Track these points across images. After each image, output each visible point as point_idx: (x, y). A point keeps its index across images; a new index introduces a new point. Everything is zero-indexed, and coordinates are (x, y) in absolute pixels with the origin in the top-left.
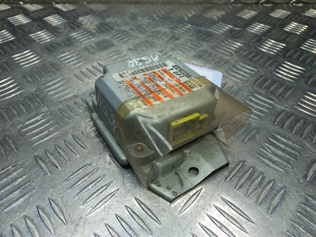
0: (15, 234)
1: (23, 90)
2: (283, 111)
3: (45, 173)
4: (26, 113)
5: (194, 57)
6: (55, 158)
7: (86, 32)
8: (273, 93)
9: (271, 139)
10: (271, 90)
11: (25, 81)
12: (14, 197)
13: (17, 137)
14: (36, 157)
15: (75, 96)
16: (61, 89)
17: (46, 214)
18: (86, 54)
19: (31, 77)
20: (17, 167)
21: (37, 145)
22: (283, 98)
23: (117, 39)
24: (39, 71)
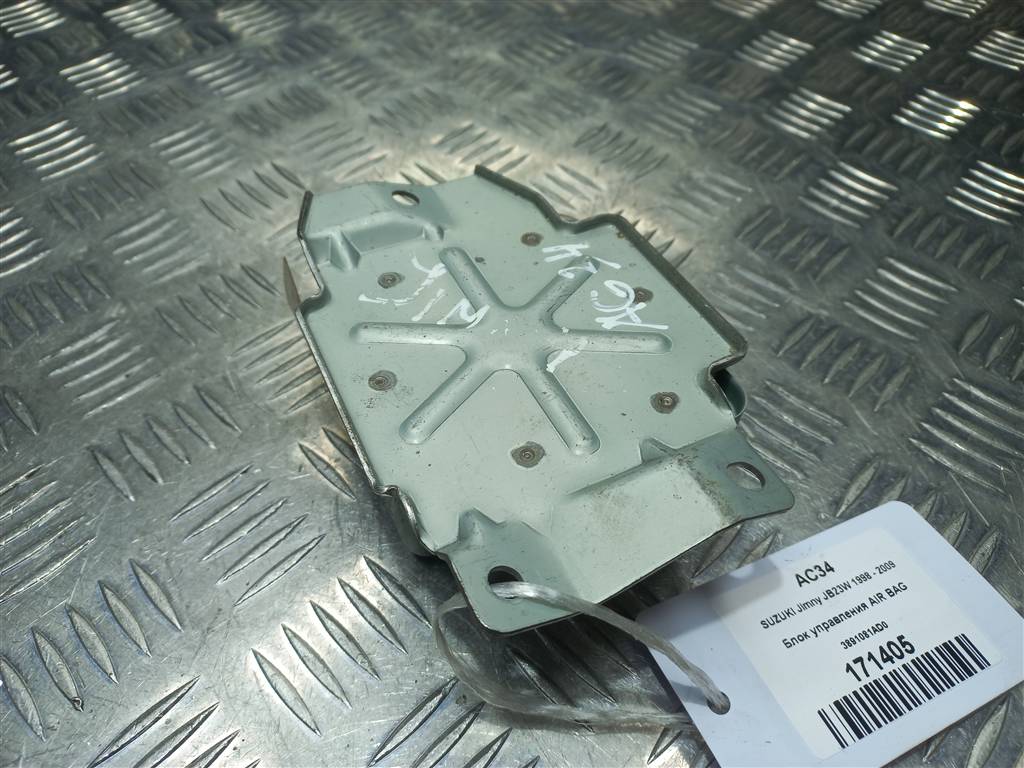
0: (44, 653)
1: (48, 252)
2: (810, 316)
3: (120, 496)
4: (62, 322)
6: (149, 453)
7: (239, 63)
8: (789, 262)
10: (784, 251)
11: (54, 222)
12: (38, 559)
13: (37, 391)
14: (93, 451)
15: (205, 271)
16: (162, 247)
17: (124, 602)
18: (237, 134)
19: (72, 208)
20: (43, 478)
21: (96, 416)
22: (815, 276)
23: (337, 86)
24: (96, 191)
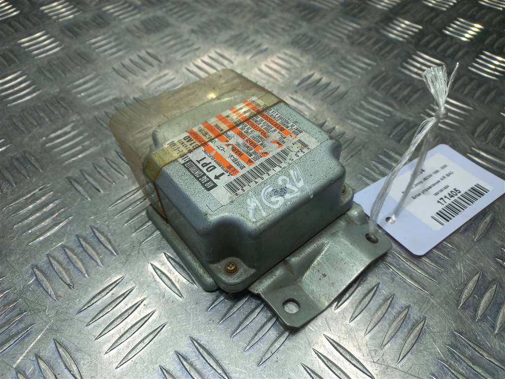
0: (53, 265)
1: (41, 91)
2: (404, 120)
3: (84, 198)
4: (49, 122)
5: (288, 43)
6: (95, 180)
7: (126, 5)
8: (394, 96)
9: (381, 156)
10: (392, 91)
11: (42, 78)
12: (47, 225)
13: (40, 153)
14: (69, 179)
15: (116, 100)
16: (95, 89)
17: (89, 244)
18: (129, 37)
19: (50, 72)
20: (47, 191)
21: (69, 164)
22: (406, 102)
23: (175, 16)
24: (61, 63)
